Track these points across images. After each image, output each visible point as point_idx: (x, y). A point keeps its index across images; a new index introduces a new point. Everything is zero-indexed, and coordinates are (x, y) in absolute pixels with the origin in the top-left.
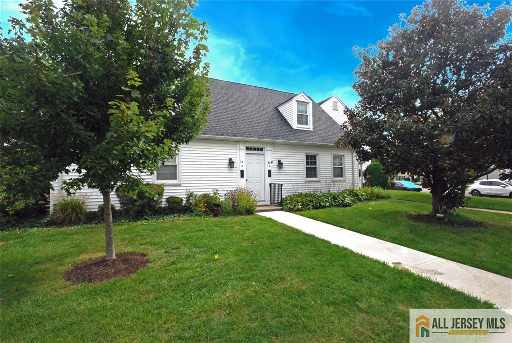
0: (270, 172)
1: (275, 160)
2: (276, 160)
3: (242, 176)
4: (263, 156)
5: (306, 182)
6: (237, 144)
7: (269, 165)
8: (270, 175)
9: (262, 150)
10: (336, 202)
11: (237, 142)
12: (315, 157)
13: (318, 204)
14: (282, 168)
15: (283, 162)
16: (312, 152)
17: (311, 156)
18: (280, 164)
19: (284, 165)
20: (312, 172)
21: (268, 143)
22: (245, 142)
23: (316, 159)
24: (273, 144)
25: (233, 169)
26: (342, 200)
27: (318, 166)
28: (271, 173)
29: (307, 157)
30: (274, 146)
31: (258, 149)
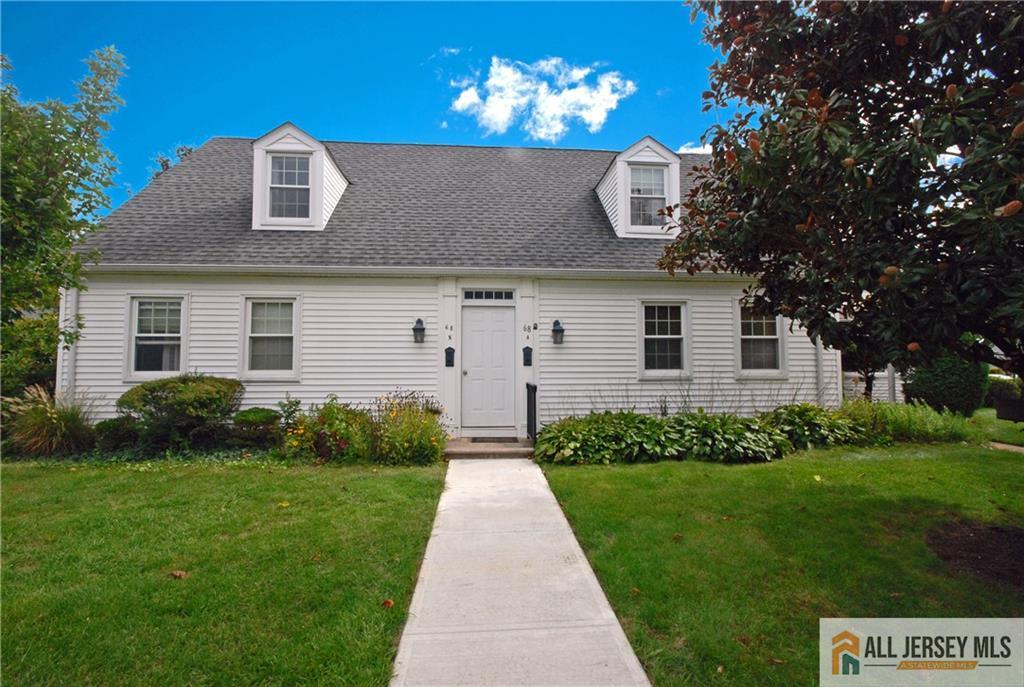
0: (528, 352)
1: (543, 320)
2: (548, 320)
3: (450, 362)
4: (510, 313)
5: (643, 381)
6: (436, 285)
7: (527, 333)
8: (528, 362)
9: (509, 295)
10: (706, 444)
11: (438, 278)
12: (676, 311)
13: (636, 449)
14: (561, 342)
15: (564, 327)
16: (663, 297)
17: (663, 310)
18: (558, 332)
19: (565, 333)
20: (663, 352)
21: (521, 278)
22: (457, 278)
23: (679, 317)
24: (537, 280)
25: (423, 345)
26: (727, 441)
27: (684, 334)
28: (530, 355)
29: (649, 311)
30: (540, 285)
31: (499, 295)
